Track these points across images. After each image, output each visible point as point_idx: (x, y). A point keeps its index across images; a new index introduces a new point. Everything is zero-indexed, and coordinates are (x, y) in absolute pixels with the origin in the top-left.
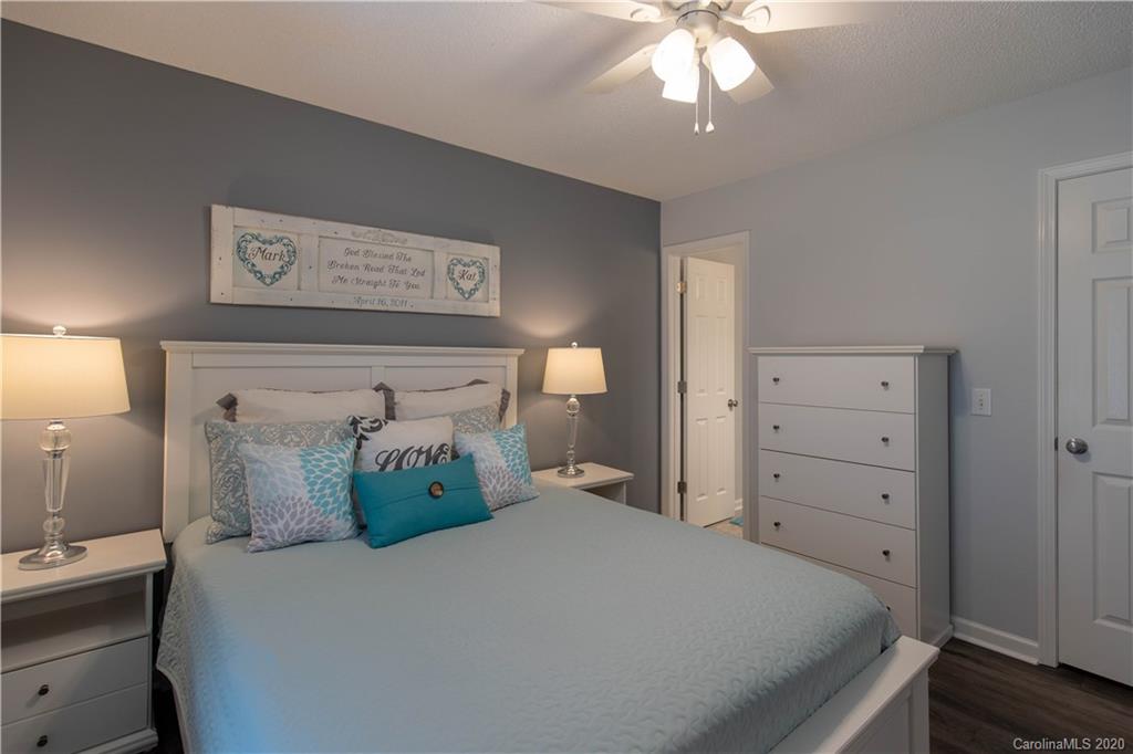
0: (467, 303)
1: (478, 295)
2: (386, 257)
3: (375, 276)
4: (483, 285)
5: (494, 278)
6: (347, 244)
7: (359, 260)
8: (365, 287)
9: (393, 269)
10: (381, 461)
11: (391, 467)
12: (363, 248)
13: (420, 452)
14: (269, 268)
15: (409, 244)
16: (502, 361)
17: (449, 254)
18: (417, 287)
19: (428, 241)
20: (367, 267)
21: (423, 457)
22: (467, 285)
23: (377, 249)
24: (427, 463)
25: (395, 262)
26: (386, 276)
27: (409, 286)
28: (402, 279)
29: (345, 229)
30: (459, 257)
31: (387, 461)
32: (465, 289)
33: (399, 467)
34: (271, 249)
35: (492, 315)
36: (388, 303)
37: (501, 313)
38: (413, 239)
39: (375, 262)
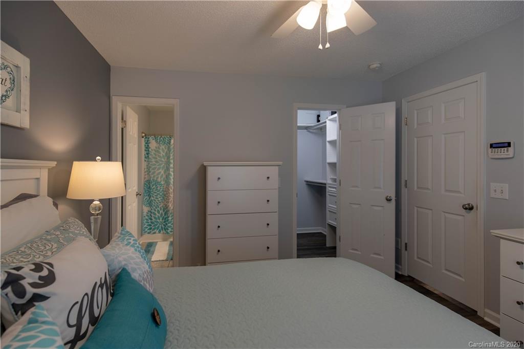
1: (9, 103)
4: (14, 92)
10: (73, 321)
16: (34, 173)
31: (80, 317)
35: (23, 126)
37: (30, 125)
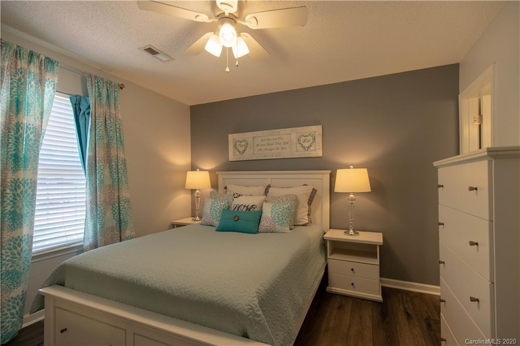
0: (307, 152)
1: (312, 148)
2: (274, 139)
3: (270, 147)
4: (314, 144)
5: (319, 140)
6: (261, 138)
7: (265, 143)
8: (268, 151)
9: (277, 143)
11: (236, 210)
12: (267, 138)
13: (245, 206)
14: (241, 149)
15: (281, 133)
16: (320, 176)
17: (297, 133)
18: (286, 148)
19: (288, 130)
20: (268, 144)
21: (245, 208)
22: (306, 145)
23: (270, 137)
24: (246, 210)
25: (277, 141)
26: (274, 146)
27: (283, 148)
28: (279, 146)
29: (260, 133)
30: (302, 134)
31: (235, 207)
32: (306, 146)
33: (238, 210)
34: (242, 144)
35: (318, 156)
36: (274, 155)
37: (323, 155)
38: (282, 131)
39: (270, 142)
